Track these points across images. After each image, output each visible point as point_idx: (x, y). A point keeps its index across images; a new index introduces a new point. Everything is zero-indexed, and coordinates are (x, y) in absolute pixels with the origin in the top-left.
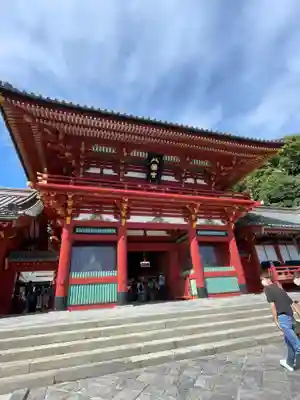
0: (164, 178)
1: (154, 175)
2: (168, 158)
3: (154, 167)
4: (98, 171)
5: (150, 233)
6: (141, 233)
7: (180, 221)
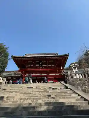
0: (43, 65)
1: (41, 65)
2: (43, 61)
3: (41, 64)
4: (30, 66)
5: (42, 78)
6: (40, 78)
7: (46, 74)
